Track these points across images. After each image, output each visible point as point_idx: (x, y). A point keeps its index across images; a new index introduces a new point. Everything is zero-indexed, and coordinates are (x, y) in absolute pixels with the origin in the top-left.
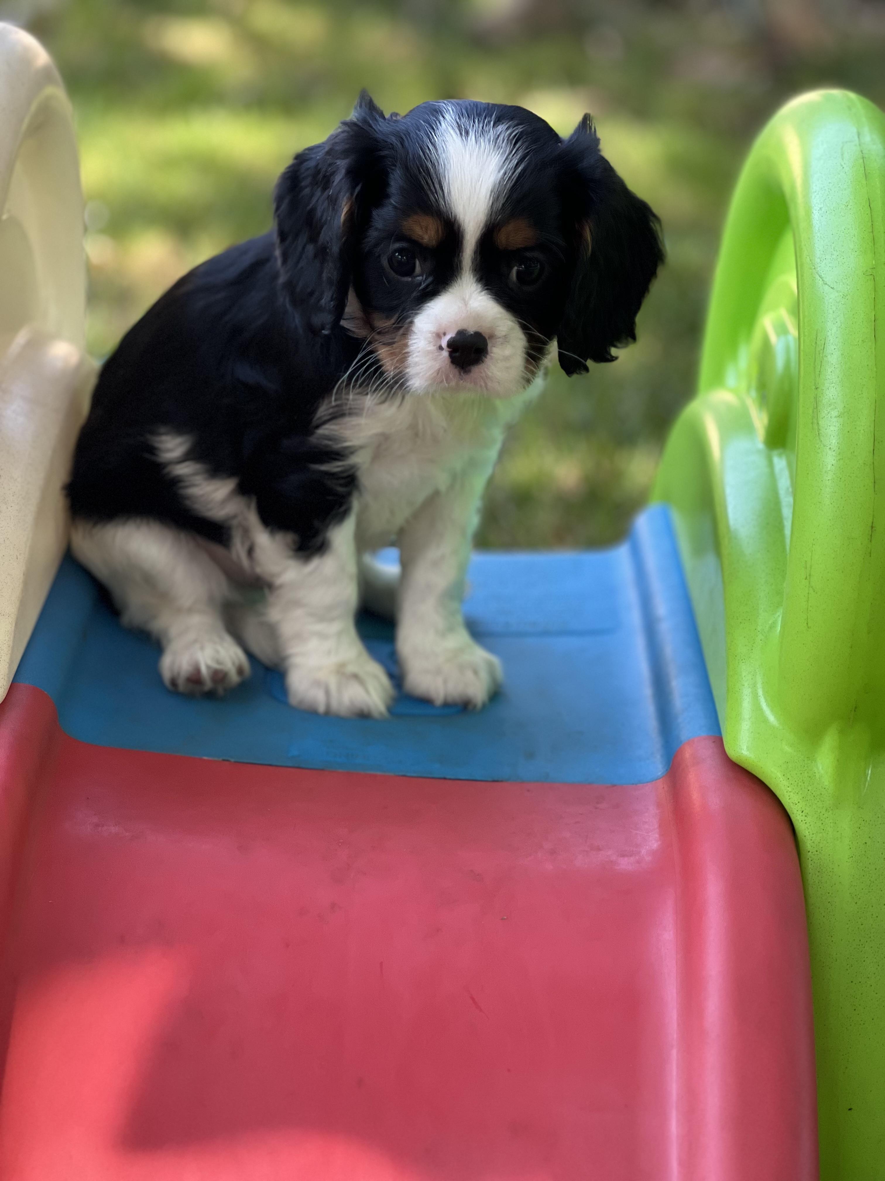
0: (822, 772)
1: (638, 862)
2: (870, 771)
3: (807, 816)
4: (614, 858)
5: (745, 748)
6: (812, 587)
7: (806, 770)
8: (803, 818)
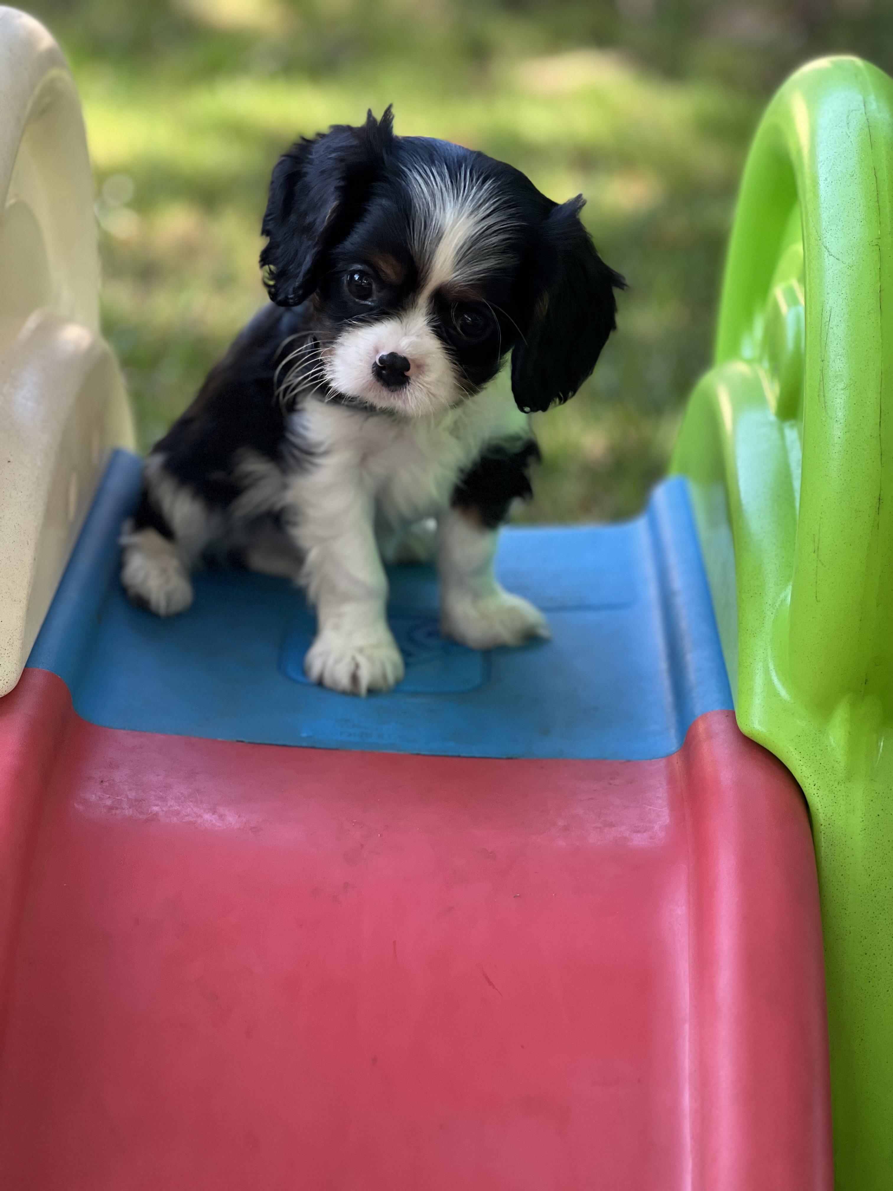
0: (834, 744)
1: (651, 838)
2: (882, 743)
3: (820, 789)
4: (627, 834)
5: (757, 722)
6: (820, 561)
7: (818, 743)
8: (815, 792)
